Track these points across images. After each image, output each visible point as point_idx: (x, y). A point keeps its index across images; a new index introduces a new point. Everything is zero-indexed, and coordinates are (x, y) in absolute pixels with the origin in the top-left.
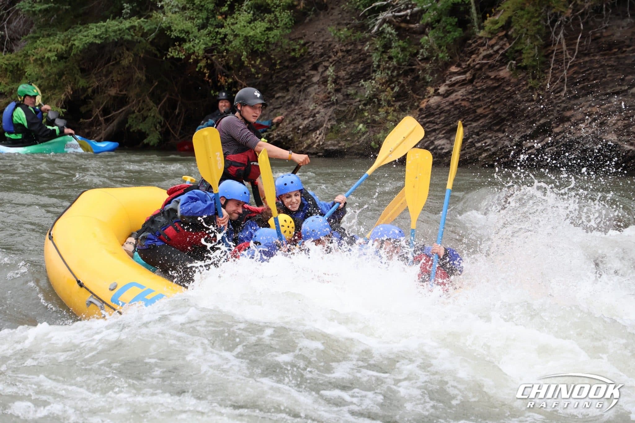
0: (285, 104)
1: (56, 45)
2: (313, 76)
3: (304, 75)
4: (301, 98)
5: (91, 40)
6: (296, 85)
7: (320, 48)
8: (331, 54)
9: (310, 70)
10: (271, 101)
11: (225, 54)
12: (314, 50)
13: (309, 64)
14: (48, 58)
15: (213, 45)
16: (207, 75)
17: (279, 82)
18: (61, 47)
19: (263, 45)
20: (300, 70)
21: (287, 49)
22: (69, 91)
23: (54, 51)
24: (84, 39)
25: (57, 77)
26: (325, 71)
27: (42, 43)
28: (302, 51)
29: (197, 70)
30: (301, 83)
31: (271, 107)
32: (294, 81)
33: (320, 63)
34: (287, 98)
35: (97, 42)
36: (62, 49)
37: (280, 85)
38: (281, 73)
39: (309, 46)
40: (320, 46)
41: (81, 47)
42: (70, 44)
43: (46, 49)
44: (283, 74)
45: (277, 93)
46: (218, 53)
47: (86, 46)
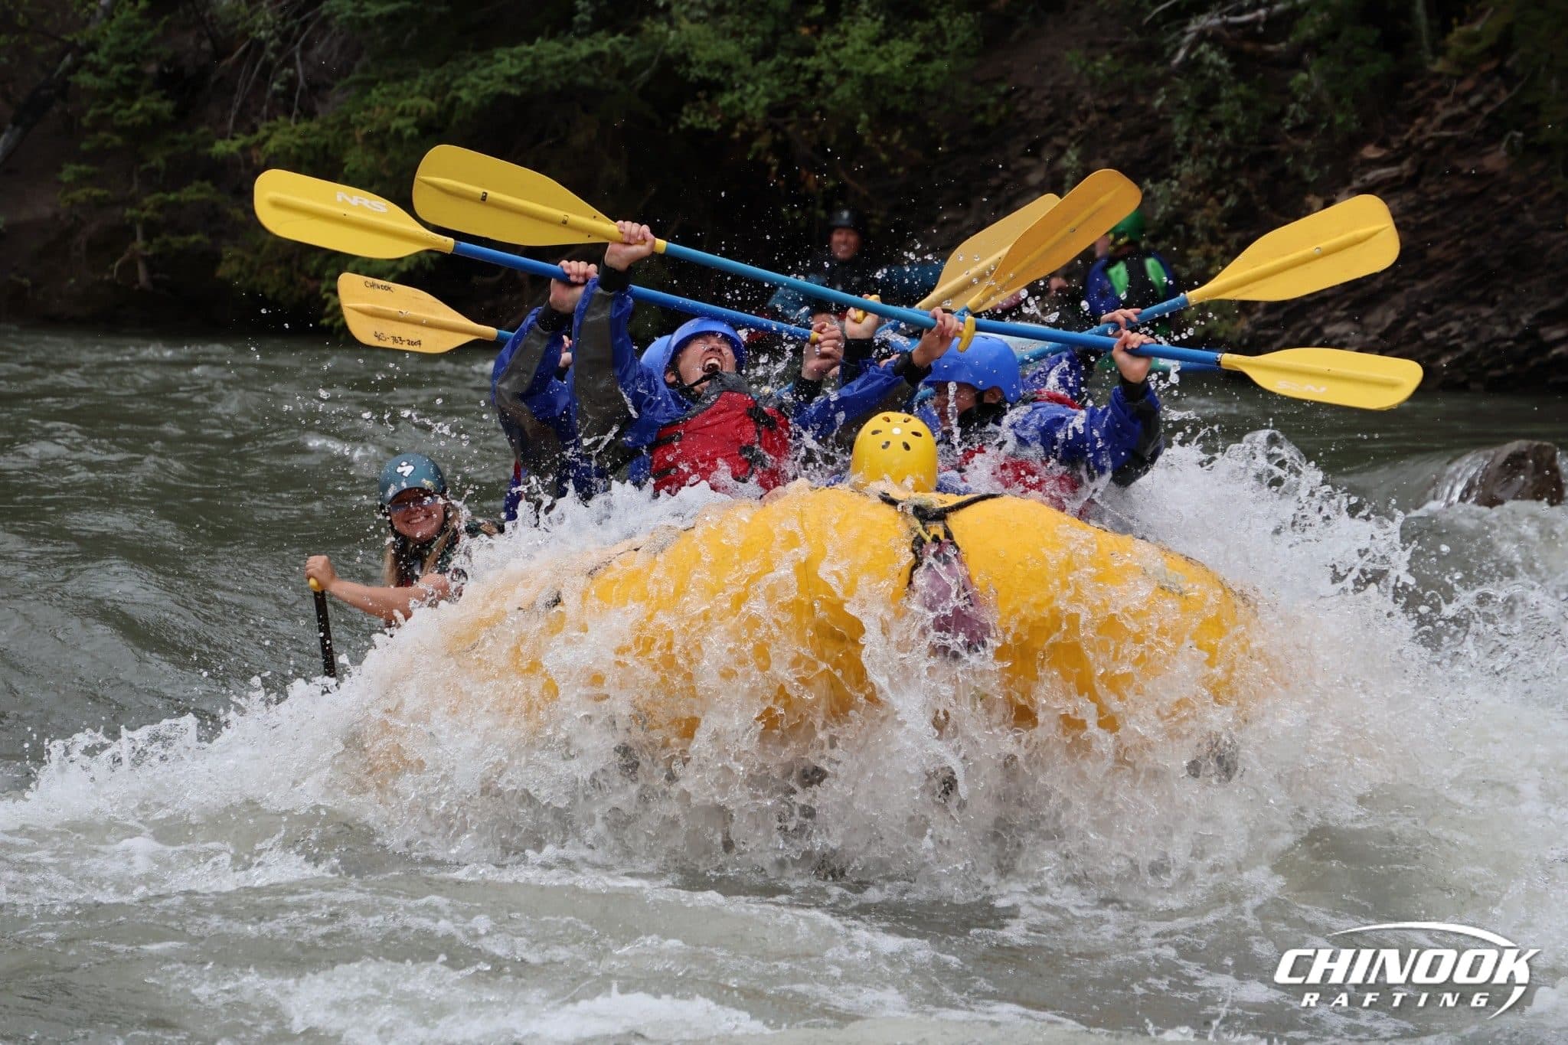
1: (416, 99)
2: (1028, 170)
3: (1007, 168)
5: (498, 87)
6: (988, 192)
7: (1047, 102)
8: (1072, 117)
9: (1025, 155)
11: (817, 118)
12: (1029, 110)
13: (1019, 143)
14: (398, 132)
15: (789, 97)
16: (774, 169)
18: (425, 104)
19: (908, 96)
20: (997, 155)
21: (965, 107)
23: (411, 115)
24: (483, 84)
26: (1058, 157)
27: (383, 95)
28: (1003, 110)
29: (750, 157)
30: (999, 188)
32: (984, 183)
33: (1046, 139)
35: (512, 91)
36: (429, 108)
37: (950, 194)
39: (1021, 97)
40: (1047, 98)
41: (474, 103)
42: (448, 98)
43: (394, 108)
44: (957, 167)
46: (800, 115)
47: (487, 102)
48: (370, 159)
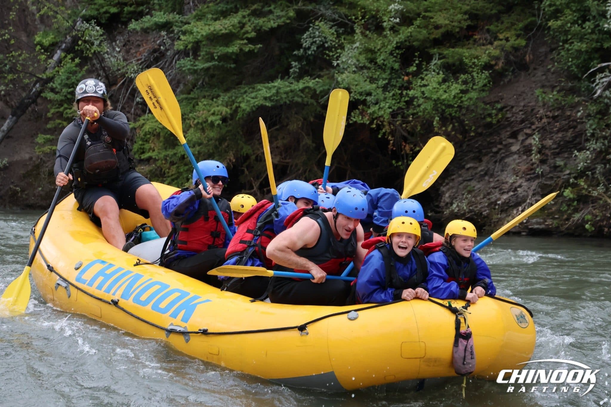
0: (478, 176)
1: (219, 108)
2: (511, 144)
3: (501, 143)
4: (496, 169)
5: (259, 102)
6: (491, 154)
7: (521, 113)
8: (534, 120)
9: (508, 138)
10: (460, 172)
11: (411, 119)
12: (513, 116)
13: (507, 131)
14: (212, 123)
15: (399, 108)
16: (391, 142)
17: (471, 151)
18: (225, 110)
19: (455, 109)
20: (495, 137)
21: (481, 114)
22: (232, 158)
23: (218, 115)
24: (253, 101)
25: (217, 143)
26: (526, 139)
27: (204, 105)
28: (500, 116)
29: (380, 136)
30: (497, 153)
31: (461, 179)
32: (489, 150)
33: (521, 130)
34: (480, 169)
35: (267, 104)
36: (226, 112)
37: (472, 155)
38: (473, 141)
39: (507, 111)
40: (521, 111)
41: (248, 109)
42: (234, 107)
43: (209, 111)
44: (477, 141)
45: (467, 163)
46: (402, 117)
47: (254, 109)
48: (198, 135)
